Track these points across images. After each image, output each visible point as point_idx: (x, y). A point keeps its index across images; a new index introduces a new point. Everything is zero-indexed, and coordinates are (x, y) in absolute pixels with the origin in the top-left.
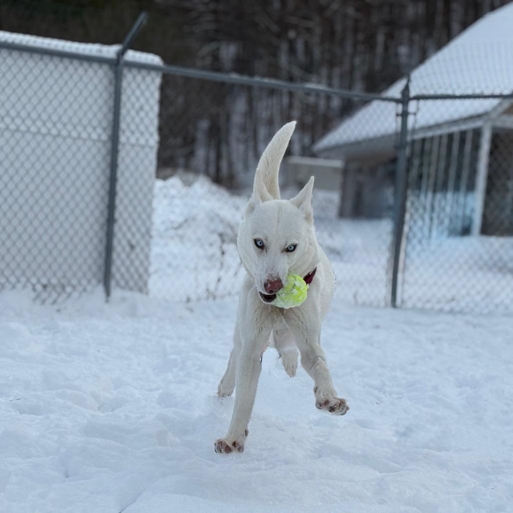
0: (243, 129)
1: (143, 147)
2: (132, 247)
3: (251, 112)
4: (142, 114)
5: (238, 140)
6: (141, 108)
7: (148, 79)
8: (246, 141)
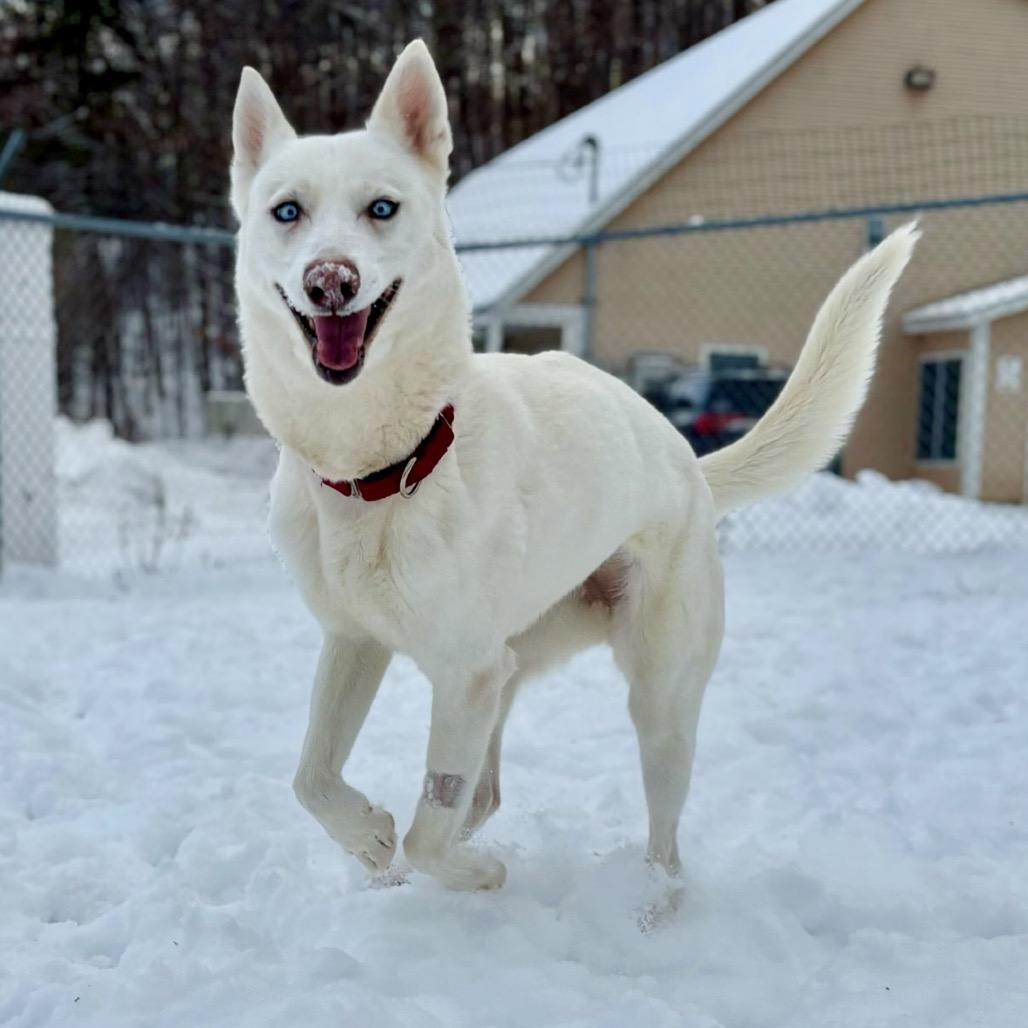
0: (141, 357)
1: (31, 343)
2: (29, 497)
3: (149, 334)
4: (27, 291)
5: (135, 375)
6: (25, 282)
7: (32, 238)
8: (146, 374)
